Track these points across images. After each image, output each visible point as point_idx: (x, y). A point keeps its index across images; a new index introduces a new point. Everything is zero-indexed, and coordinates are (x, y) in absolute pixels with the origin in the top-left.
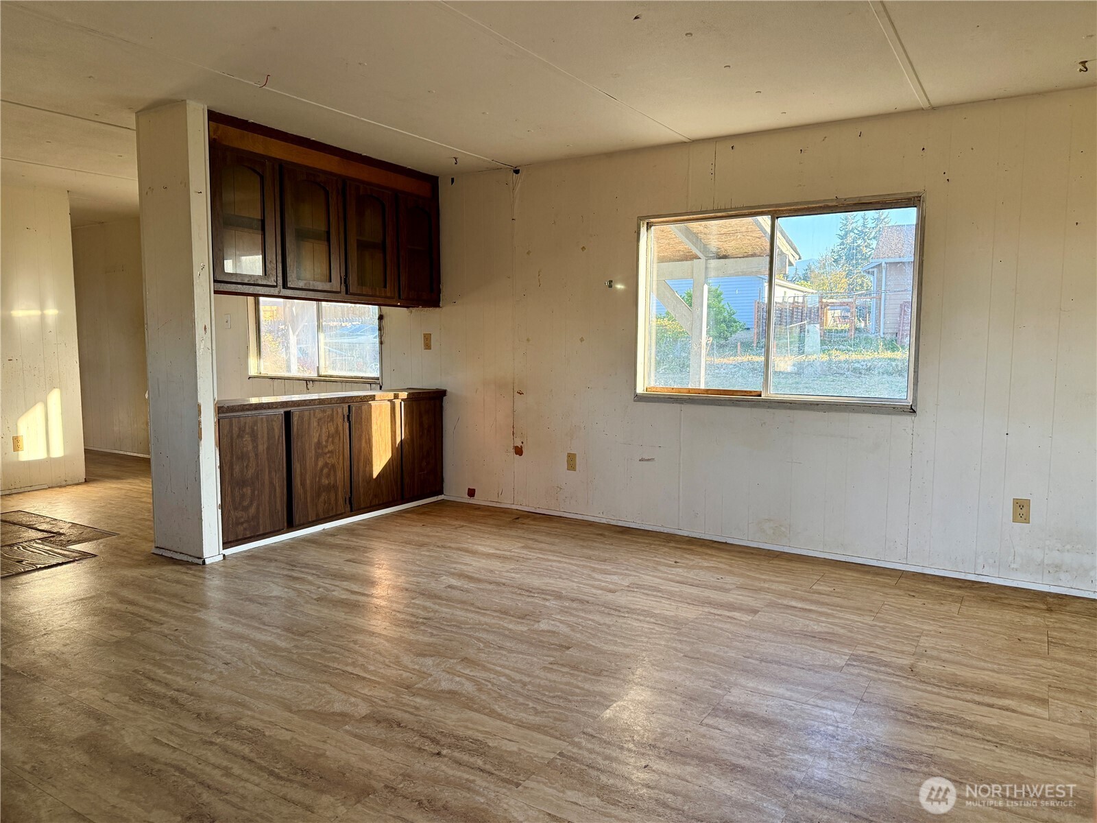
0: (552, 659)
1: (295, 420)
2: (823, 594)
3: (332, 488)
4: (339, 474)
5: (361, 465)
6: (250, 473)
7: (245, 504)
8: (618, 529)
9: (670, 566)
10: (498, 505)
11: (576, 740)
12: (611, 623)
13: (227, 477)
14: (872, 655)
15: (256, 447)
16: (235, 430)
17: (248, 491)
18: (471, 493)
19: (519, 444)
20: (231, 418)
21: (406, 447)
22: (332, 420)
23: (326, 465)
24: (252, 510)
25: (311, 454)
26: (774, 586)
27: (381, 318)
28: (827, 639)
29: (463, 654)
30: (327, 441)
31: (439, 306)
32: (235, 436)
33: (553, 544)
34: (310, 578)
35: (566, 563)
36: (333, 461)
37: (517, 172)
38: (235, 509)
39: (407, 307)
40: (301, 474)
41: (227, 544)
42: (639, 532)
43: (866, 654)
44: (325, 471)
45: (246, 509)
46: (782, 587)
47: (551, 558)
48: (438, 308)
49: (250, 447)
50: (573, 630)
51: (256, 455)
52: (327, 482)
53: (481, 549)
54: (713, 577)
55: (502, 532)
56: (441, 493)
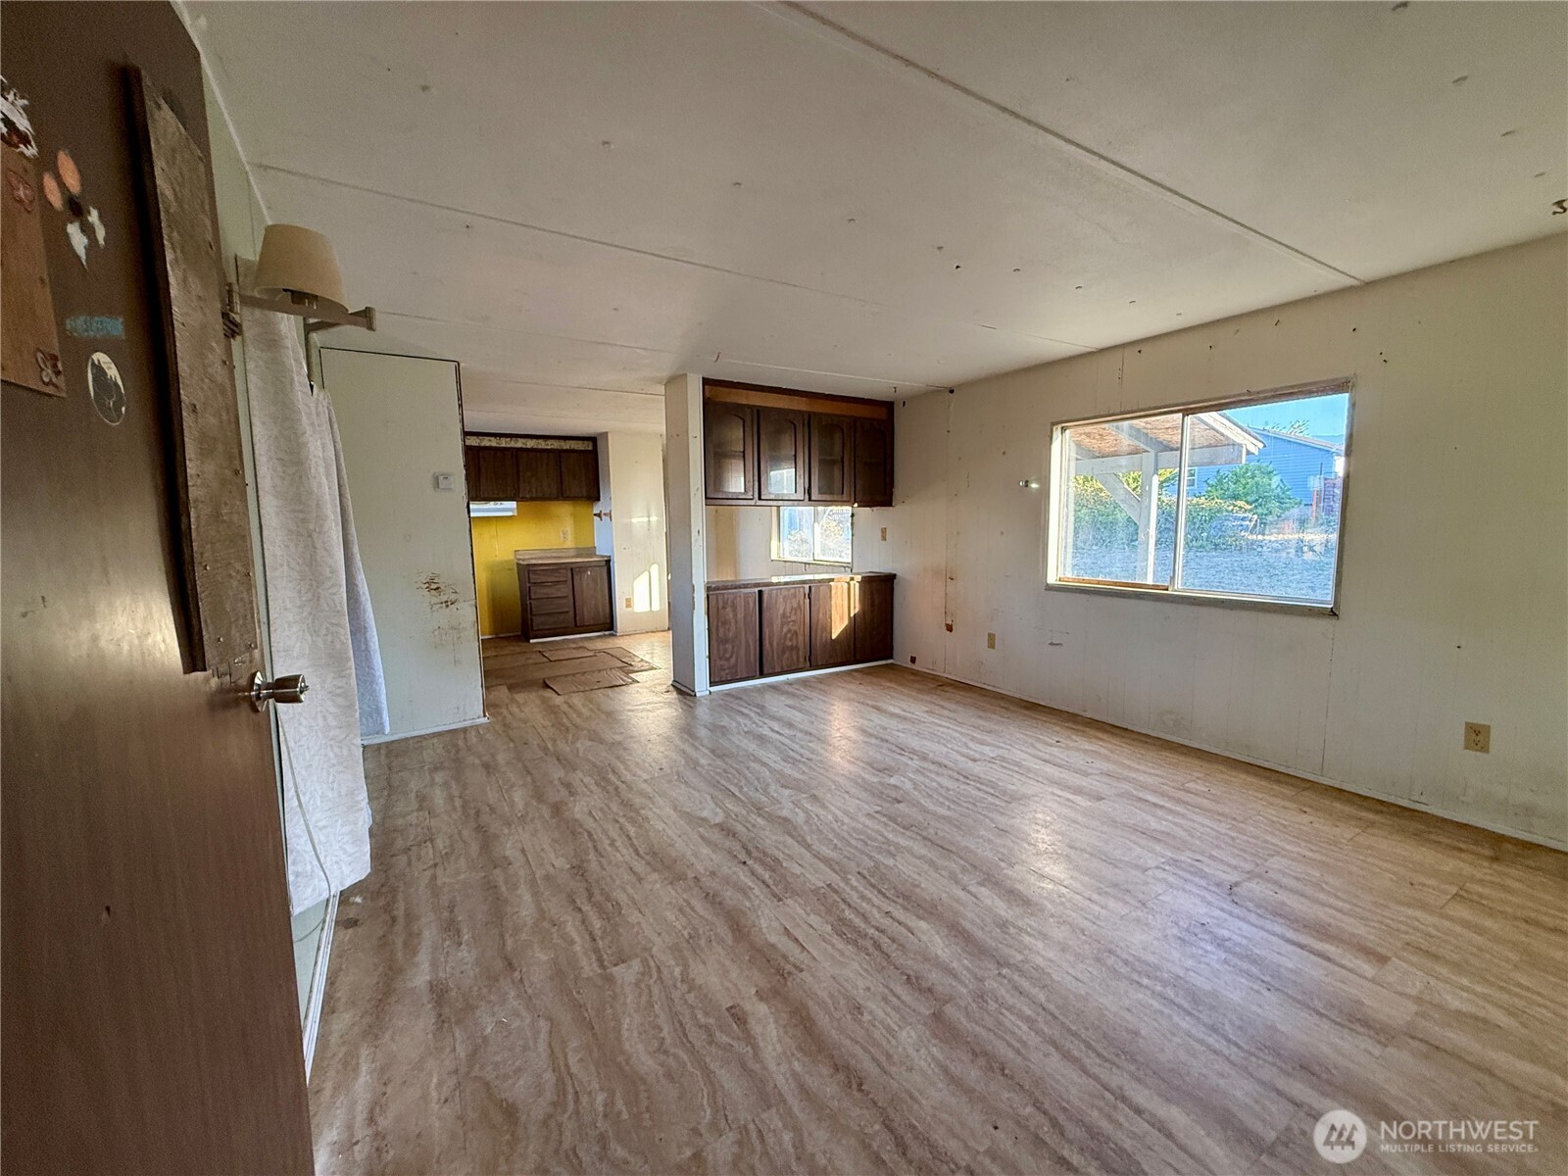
0: (879, 808)
1: (765, 597)
2: (1192, 793)
3: (796, 648)
4: (801, 638)
5: (819, 631)
6: (731, 635)
7: (728, 656)
8: (1026, 703)
9: (1051, 745)
10: (932, 672)
11: (849, 876)
12: (952, 788)
13: (714, 636)
14: (1196, 863)
15: (735, 615)
16: (721, 604)
17: (729, 646)
18: (913, 660)
19: (950, 623)
20: (717, 595)
21: (858, 618)
22: (795, 596)
23: (790, 631)
24: (733, 660)
25: (777, 622)
26: (1142, 778)
27: (853, 515)
28: (1154, 837)
29: (814, 791)
30: (791, 613)
31: (891, 506)
32: (720, 607)
33: (954, 711)
34: (753, 715)
35: (953, 729)
36: (796, 628)
37: (952, 391)
38: (720, 659)
39: (870, 507)
40: (770, 637)
41: (712, 683)
42: (1046, 710)
43: (1189, 860)
44: (789, 635)
45: (728, 660)
46: (1150, 780)
47: (944, 724)
48: (891, 508)
49: (731, 616)
50: (915, 789)
51: (736, 622)
52: (790, 644)
53: (892, 709)
54: (1083, 759)
55: (921, 696)
56: (892, 658)
